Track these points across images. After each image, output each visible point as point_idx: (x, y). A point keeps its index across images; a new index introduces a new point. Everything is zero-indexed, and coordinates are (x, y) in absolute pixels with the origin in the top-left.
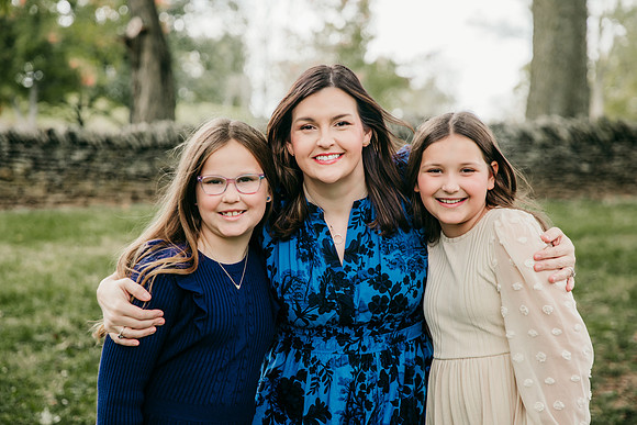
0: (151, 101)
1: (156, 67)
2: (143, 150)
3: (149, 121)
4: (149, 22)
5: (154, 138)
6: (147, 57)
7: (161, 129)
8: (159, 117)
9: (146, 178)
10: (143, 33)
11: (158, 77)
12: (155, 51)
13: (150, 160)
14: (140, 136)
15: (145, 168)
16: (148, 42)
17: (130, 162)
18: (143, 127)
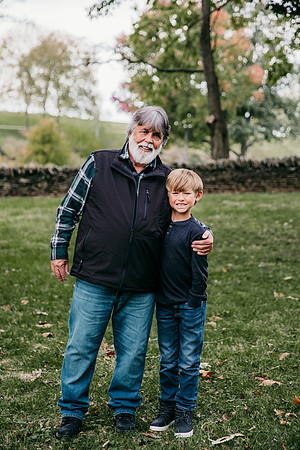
0: (218, 150)
1: (220, 135)
2: (213, 171)
3: (216, 159)
4: (218, 117)
5: (217, 166)
6: (216, 131)
7: (221, 161)
8: (221, 158)
9: (213, 183)
10: (215, 121)
11: (221, 140)
12: (220, 129)
13: (216, 175)
14: (212, 165)
15: (214, 179)
16: (217, 124)
17: (207, 176)
18: (213, 161)
